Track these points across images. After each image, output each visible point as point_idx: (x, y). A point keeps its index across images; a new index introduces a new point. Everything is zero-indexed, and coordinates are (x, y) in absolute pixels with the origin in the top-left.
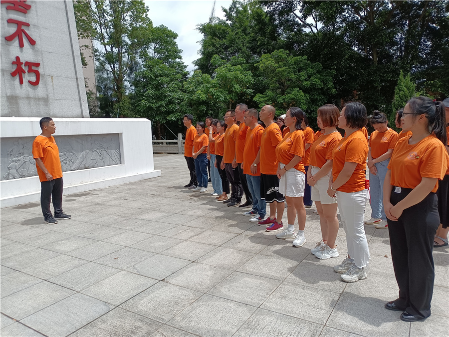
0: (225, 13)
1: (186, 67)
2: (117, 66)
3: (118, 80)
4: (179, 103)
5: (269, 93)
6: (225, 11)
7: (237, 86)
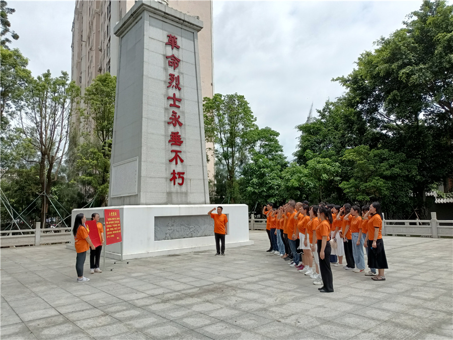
0: (319, 114)
1: (286, 158)
2: (230, 161)
3: (231, 171)
4: (277, 189)
5: (352, 181)
6: (319, 112)
7: (325, 176)
